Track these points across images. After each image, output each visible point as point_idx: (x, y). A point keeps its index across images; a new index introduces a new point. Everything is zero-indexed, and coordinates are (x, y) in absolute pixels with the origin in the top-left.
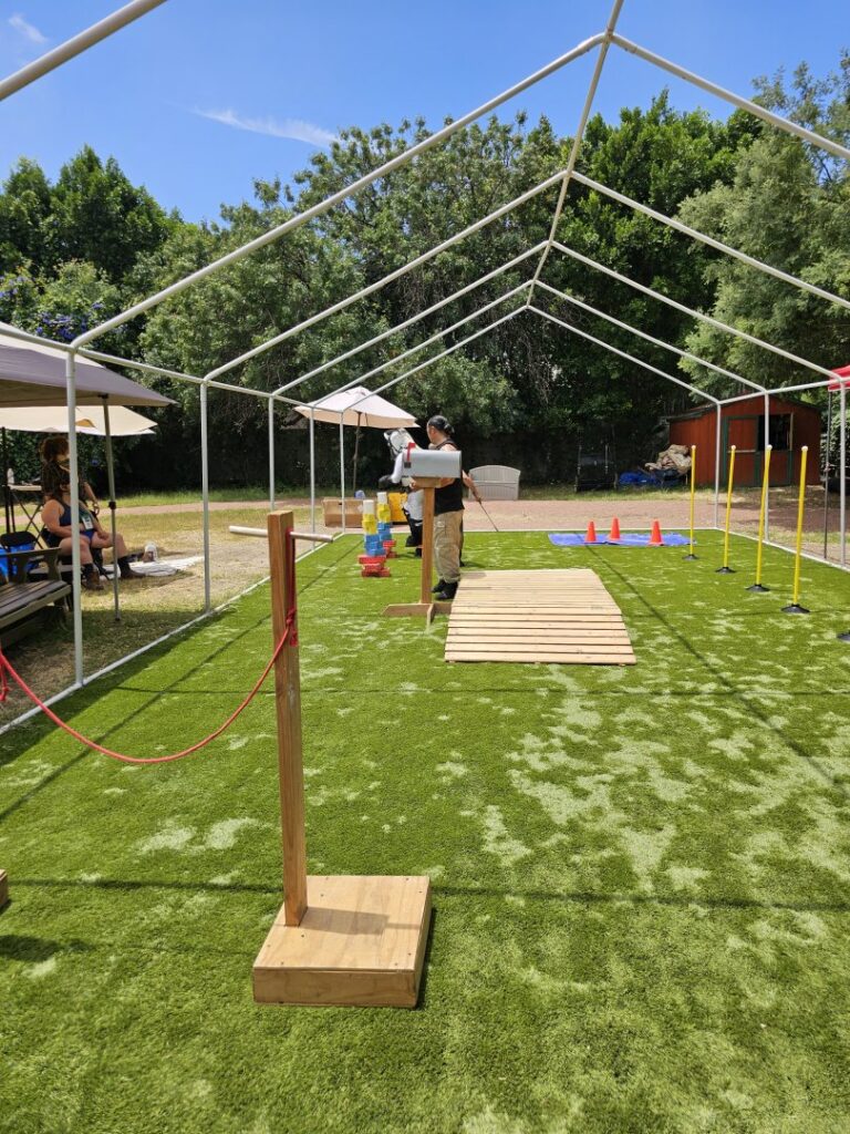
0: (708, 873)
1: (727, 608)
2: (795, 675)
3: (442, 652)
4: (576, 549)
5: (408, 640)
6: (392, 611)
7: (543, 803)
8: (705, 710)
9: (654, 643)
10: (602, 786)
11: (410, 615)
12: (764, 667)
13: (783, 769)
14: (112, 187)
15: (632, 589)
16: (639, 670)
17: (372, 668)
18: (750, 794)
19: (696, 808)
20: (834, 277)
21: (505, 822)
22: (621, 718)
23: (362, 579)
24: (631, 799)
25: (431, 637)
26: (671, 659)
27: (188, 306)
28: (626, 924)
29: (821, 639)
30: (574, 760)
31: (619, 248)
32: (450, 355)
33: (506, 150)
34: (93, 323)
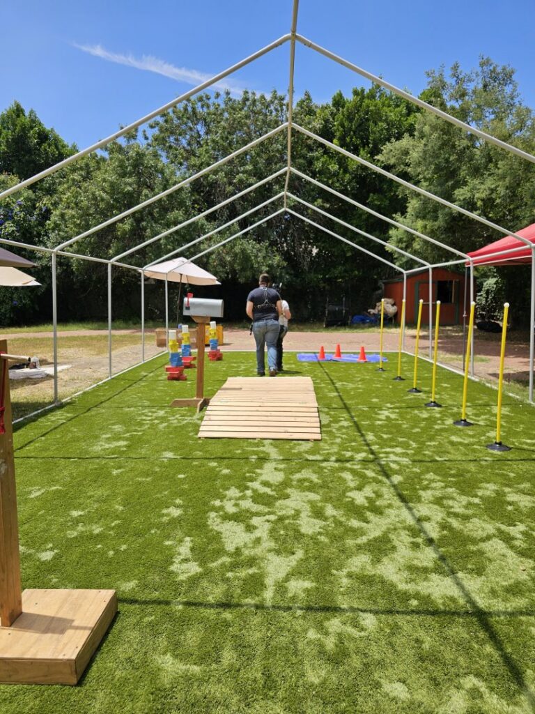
0: (314, 584)
1: (392, 403)
2: (418, 448)
3: (197, 431)
4: (312, 364)
5: (180, 423)
6: (177, 403)
7: (223, 536)
8: (353, 472)
9: (337, 426)
10: (267, 523)
11: (189, 406)
12: (401, 442)
13: (388, 511)
14: (32, 128)
15: (337, 390)
16: (322, 444)
17: (148, 442)
18: (362, 528)
19: (323, 538)
20: (474, 196)
21: (192, 549)
22: (298, 476)
23: (167, 382)
24: (282, 532)
25: (196, 421)
26: (344, 436)
27: (76, 204)
28: (245, 622)
29: (443, 424)
30: (256, 505)
31: (351, 174)
32: (244, 239)
33: (282, 112)
34: (16, 213)
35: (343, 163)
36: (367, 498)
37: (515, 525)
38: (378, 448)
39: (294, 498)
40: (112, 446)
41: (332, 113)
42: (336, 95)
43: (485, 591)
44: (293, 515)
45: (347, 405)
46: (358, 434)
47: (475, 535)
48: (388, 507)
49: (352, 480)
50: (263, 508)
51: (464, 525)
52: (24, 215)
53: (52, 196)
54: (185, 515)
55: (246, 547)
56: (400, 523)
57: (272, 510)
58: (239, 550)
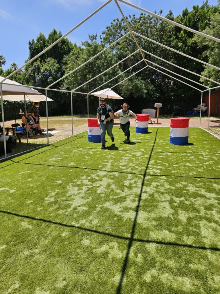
0: (87, 209)
7: (69, 191)
10: (87, 188)
12: (163, 164)
15: (154, 143)
18: (119, 193)
21: (56, 194)
22: (111, 174)
26: (142, 161)
29: (189, 158)
30: (88, 182)
31: (188, 47)
32: (137, 79)
33: (157, 21)
34: (53, 73)
35: (184, 42)
36: (130, 183)
37: (180, 198)
38: (151, 166)
39: (103, 181)
40: (56, 159)
41: (181, 19)
42: (184, 10)
43: (146, 218)
44: (98, 186)
45: (154, 149)
46: (148, 160)
47: (160, 200)
48: (135, 187)
49: (130, 177)
50: (90, 183)
51: (159, 196)
52: (56, 73)
53: (66, 66)
54: (62, 183)
55: (74, 195)
56: (135, 193)
57: (93, 184)
58: (70, 196)
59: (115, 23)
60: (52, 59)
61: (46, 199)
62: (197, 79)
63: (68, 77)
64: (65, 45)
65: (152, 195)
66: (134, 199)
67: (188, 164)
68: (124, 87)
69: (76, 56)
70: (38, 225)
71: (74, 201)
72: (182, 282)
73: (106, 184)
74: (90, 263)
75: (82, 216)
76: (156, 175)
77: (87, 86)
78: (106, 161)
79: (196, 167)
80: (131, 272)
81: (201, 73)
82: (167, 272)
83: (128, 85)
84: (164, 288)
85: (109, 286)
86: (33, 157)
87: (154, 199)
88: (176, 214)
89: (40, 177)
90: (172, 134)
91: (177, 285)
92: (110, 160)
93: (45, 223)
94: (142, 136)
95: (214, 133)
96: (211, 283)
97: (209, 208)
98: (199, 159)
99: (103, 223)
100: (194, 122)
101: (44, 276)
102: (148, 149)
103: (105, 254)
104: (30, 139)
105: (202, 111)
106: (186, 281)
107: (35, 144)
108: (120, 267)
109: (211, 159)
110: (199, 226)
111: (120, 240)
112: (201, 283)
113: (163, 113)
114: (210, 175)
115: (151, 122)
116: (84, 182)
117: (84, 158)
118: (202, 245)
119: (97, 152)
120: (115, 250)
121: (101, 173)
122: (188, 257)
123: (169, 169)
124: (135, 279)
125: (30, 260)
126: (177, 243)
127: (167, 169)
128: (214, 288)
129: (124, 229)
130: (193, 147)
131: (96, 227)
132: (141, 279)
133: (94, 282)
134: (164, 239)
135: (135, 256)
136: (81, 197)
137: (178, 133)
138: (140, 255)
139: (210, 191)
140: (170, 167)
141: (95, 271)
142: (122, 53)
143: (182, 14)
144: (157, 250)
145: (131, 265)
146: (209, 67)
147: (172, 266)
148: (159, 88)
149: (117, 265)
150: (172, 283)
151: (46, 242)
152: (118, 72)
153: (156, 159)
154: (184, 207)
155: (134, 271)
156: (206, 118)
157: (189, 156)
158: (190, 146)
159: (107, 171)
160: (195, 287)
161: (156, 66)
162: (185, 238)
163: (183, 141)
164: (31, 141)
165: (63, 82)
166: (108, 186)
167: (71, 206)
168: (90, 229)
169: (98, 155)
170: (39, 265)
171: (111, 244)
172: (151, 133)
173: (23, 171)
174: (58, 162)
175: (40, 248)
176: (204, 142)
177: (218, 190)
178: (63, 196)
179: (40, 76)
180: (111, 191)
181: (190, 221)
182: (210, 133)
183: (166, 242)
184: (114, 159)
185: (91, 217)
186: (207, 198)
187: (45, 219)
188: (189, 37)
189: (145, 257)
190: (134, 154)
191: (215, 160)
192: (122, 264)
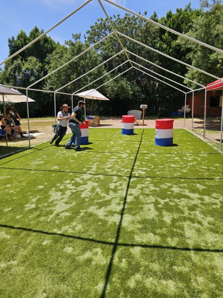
0: (70, 214)
7: (52, 196)
10: (70, 193)
12: (148, 166)
15: (140, 144)
18: (104, 196)
20: (218, 58)
21: (37, 200)
22: (96, 177)
26: (127, 163)
27: (56, 68)
29: (173, 159)
30: (72, 186)
31: (172, 49)
32: (122, 80)
33: (142, 22)
34: (35, 73)
35: (169, 44)
36: (115, 186)
37: (165, 199)
38: (137, 168)
39: (88, 185)
40: (38, 163)
41: (165, 21)
42: (168, 12)
43: (131, 221)
44: (83, 190)
45: (139, 150)
46: (133, 162)
47: (145, 202)
48: (121, 190)
49: (116, 179)
50: (74, 187)
51: (144, 198)
52: (38, 73)
53: (49, 65)
54: (44, 188)
55: (56, 200)
56: (120, 195)
57: (77, 188)
58: (53, 201)
59: (99, 23)
60: (34, 58)
61: (26, 205)
62: (181, 81)
63: (51, 77)
64: (48, 44)
65: (137, 198)
66: (120, 202)
67: (172, 165)
68: (110, 88)
69: (60, 56)
70: (17, 234)
71: (57, 206)
72: (166, 285)
73: (91, 188)
74: (72, 272)
75: (65, 222)
76: (142, 177)
77: (72, 87)
78: (91, 163)
79: (180, 168)
80: (115, 278)
81: (185, 75)
82: (152, 276)
83: (113, 86)
84: (148, 292)
85: (92, 295)
86: (13, 161)
87: (139, 201)
88: (161, 215)
89: (20, 183)
90: (157, 135)
91: (162, 289)
92: (95, 163)
93: (25, 231)
94: (128, 138)
95: (197, 134)
96: (194, 284)
97: (192, 208)
98: (183, 160)
99: (87, 228)
100: (178, 123)
101: (23, 290)
102: (134, 151)
103: (89, 261)
104: (10, 142)
105: (186, 112)
106: (170, 284)
107: (15, 147)
108: (103, 274)
109: (195, 160)
110: (183, 227)
111: (104, 245)
112: (185, 285)
113: (148, 114)
114: (194, 175)
115: (137, 124)
116: (68, 186)
117: (68, 161)
118: (186, 247)
119: (82, 154)
120: (99, 257)
121: (86, 177)
122: (172, 259)
123: (155, 170)
124: (119, 285)
125: (7, 272)
126: (161, 246)
127: (152, 171)
128: (198, 290)
129: (109, 233)
130: (177, 148)
131: (79, 233)
132: (125, 285)
133: (76, 292)
134: (148, 242)
135: (119, 261)
136: (64, 202)
137: (163, 134)
138: (124, 260)
139: (193, 191)
140: (155, 168)
141: (78, 280)
142: (107, 54)
143: (166, 16)
144: (142, 254)
145: (115, 271)
146: (193, 69)
147: (156, 269)
148: (145, 90)
149: (100, 272)
150: (156, 287)
151: (25, 252)
152: (103, 72)
153: (141, 161)
154: (168, 208)
155: (118, 277)
156: (189, 120)
157: (174, 157)
158: (175, 147)
159: (92, 174)
160: (179, 289)
161: (141, 67)
162: (169, 239)
163: (168, 143)
164: (11, 144)
165: (46, 82)
166: (93, 189)
167: (53, 212)
168: (74, 235)
169: (83, 158)
170: (17, 278)
171: (95, 250)
172: (137, 134)
173: (2, 176)
174: (40, 165)
175: (19, 258)
176: (188, 143)
177: (201, 191)
178: (45, 202)
179: (21, 75)
180: (95, 195)
181: (174, 222)
182: (194, 134)
183: (151, 245)
184: (100, 161)
185: (74, 223)
186: (190, 199)
187: (24, 227)
188: (173, 40)
189: (129, 262)
190: (120, 156)
191: (199, 161)
192: (105, 271)
